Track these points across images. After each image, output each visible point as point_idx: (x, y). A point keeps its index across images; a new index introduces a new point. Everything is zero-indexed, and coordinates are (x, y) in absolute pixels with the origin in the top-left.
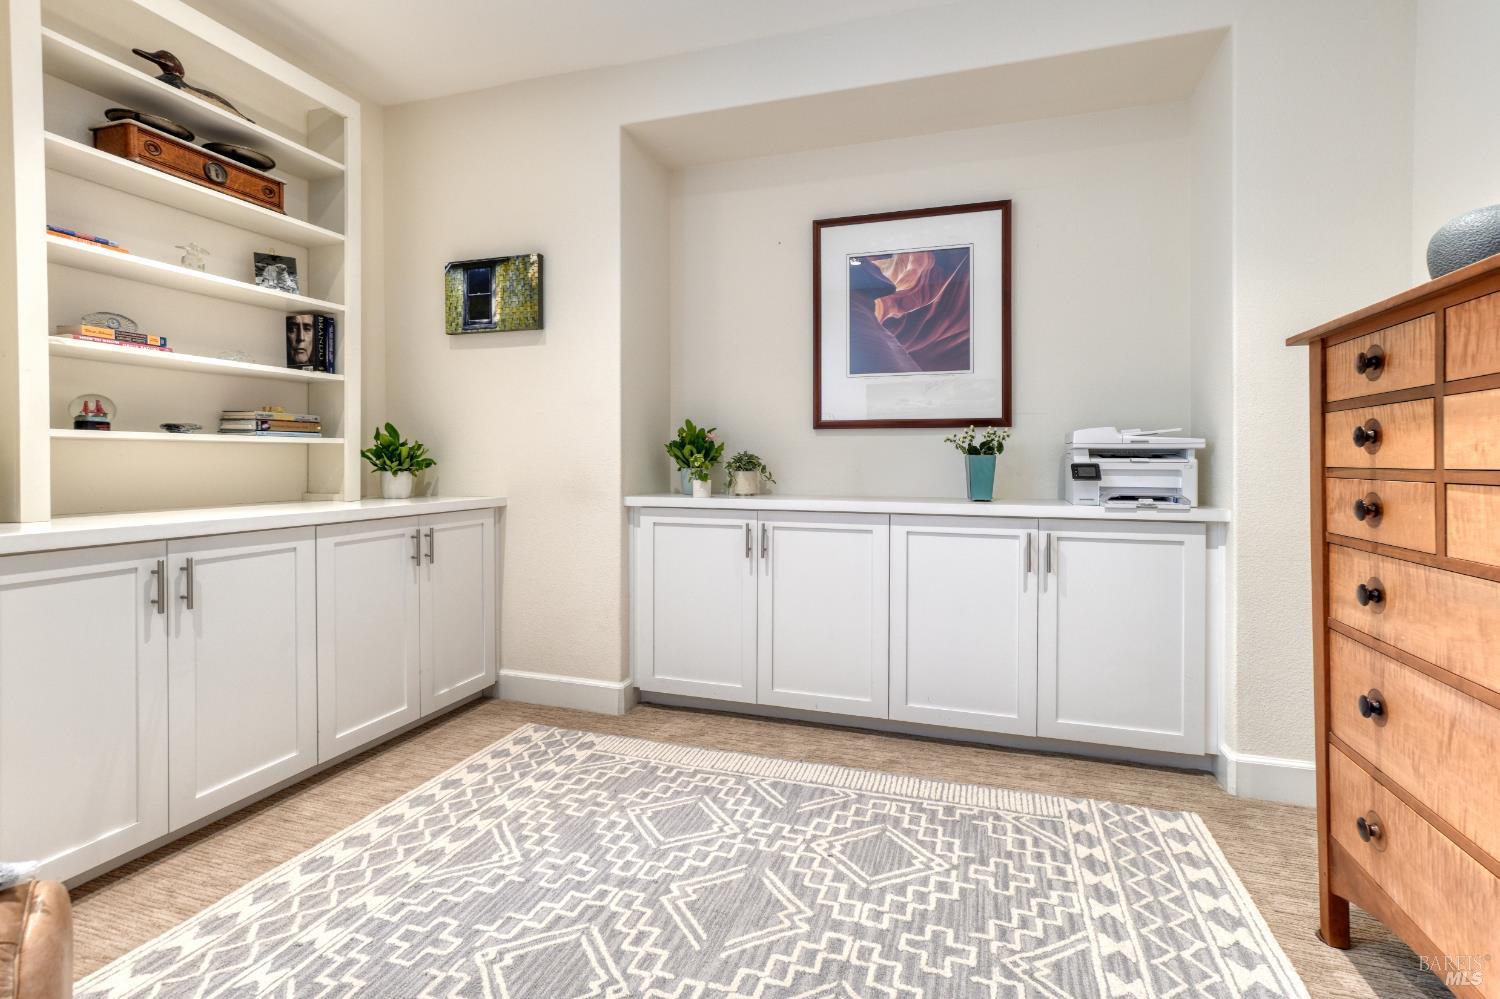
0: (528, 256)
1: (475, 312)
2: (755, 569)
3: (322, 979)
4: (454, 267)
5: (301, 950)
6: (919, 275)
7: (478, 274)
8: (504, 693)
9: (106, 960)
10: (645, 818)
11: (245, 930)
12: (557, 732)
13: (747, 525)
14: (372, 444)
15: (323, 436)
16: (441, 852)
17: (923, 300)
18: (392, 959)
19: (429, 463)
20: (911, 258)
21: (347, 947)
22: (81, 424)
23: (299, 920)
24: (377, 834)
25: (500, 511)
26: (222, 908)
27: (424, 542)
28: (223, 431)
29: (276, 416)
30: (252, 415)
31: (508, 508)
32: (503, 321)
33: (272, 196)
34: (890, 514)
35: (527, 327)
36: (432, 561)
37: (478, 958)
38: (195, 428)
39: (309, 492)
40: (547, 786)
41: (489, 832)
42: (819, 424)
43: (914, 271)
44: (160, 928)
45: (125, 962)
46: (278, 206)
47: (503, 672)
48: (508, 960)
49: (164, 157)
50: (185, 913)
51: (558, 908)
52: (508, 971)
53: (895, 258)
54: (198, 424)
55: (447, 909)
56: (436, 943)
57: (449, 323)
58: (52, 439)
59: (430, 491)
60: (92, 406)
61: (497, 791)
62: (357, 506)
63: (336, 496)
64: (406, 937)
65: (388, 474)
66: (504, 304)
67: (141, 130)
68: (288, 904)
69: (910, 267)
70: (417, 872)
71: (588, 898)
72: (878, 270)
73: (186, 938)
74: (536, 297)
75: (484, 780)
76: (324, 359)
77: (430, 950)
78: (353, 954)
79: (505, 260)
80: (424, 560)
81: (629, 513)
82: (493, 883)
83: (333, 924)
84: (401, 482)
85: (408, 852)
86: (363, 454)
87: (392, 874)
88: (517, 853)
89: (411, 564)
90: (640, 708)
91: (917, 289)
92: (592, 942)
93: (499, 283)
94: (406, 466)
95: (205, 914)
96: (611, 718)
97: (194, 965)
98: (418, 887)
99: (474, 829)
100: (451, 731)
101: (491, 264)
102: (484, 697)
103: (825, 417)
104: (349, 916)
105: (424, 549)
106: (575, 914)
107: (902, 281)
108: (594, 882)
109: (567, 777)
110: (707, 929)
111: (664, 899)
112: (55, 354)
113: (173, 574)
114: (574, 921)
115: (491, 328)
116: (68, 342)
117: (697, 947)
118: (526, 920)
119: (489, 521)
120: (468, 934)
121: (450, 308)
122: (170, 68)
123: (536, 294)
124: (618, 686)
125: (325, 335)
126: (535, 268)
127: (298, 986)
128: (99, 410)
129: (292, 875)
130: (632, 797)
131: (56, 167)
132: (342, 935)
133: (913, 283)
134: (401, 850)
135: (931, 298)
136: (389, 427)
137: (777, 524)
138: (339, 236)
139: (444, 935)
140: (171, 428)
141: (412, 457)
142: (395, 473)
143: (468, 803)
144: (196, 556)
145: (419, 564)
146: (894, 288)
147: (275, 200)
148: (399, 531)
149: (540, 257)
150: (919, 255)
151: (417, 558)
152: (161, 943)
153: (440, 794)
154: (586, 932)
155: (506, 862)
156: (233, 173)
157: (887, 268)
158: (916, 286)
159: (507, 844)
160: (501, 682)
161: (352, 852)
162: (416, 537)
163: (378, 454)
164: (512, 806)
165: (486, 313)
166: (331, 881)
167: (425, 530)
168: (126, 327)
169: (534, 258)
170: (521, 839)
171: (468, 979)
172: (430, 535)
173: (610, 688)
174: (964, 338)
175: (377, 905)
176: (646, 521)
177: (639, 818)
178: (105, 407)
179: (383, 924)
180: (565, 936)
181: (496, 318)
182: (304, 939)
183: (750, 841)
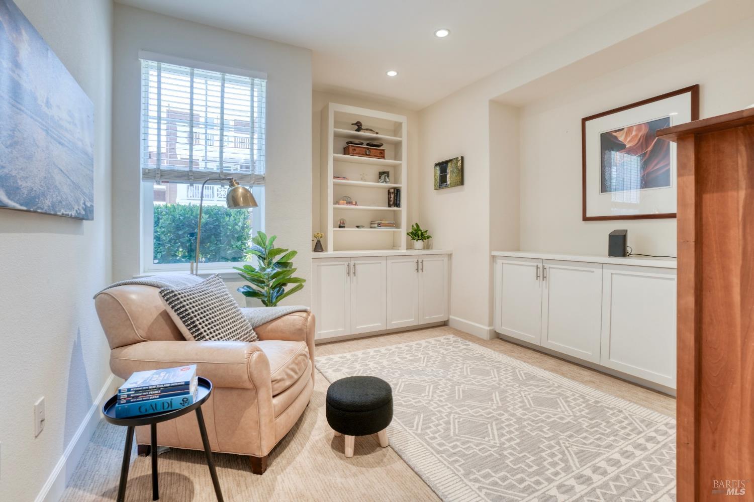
0: (458, 158)
1: (442, 181)
2: (541, 286)
3: (368, 371)
4: (437, 165)
5: (367, 365)
6: (639, 136)
7: (443, 166)
8: (451, 323)
9: (335, 354)
10: (468, 369)
11: (359, 358)
12: (460, 339)
13: (537, 266)
14: (411, 230)
15: (396, 228)
16: (406, 358)
17: (642, 150)
18: (383, 373)
19: (428, 237)
20: (635, 128)
21: (375, 368)
22: (340, 227)
23: (369, 360)
24: (394, 350)
25: (450, 256)
26: (356, 353)
27: (420, 264)
28: (371, 227)
29: (383, 222)
30: (376, 222)
31: (453, 255)
32: (450, 183)
33: (382, 155)
34: (603, 263)
35: (458, 185)
36: (423, 271)
37: (400, 380)
38: (363, 227)
39: (394, 246)
40: (445, 352)
41: (421, 358)
42: (585, 219)
43: (636, 135)
44: (345, 353)
45: (338, 355)
46: (383, 157)
47: (451, 317)
48: (407, 383)
49: (357, 151)
50: (350, 352)
51: (426, 378)
52: (405, 385)
53: (625, 130)
54: (364, 225)
55: (400, 369)
56: (393, 374)
57: (435, 186)
58: (334, 231)
59: (431, 247)
60: (342, 222)
61: (430, 349)
62: (405, 251)
63: (400, 248)
64: (387, 371)
65: (415, 241)
66: (451, 176)
67: (352, 146)
68: (368, 357)
69: (634, 133)
70: (397, 360)
71: (436, 379)
72: (616, 138)
73: (348, 356)
74: (460, 173)
75: (428, 346)
76: (397, 204)
77: (391, 375)
78: (375, 370)
79: (451, 160)
80: (420, 271)
81: (493, 258)
82: (414, 368)
83: (375, 363)
84: (419, 244)
85: (398, 356)
86: (408, 234)
87: (392, 358)
88: (425, 364)
89: (416, 271)
90: (496, 339)
91: (638, 145)
92: (429, 388)
93: (449, 170)
94: (420, 238)
95: (353, 353)
96: (483, 340)
97: (348, 360)
98: (396, 363)
99: (418, 356)
100: (428, 332)
101: (447, 162)
102: (445, 324)
103: (588, 215)
104: (379, 363)
105: (420, 267)
106: (430, 381)
107: (629, 141)
108: (440, 377)
109: (453, 352)
110: (463, 397)
111: (457, 387)
112: (334, 209)
113: (352, 266)
114: (428, 382)
115: (447, 186)
116: (337, 206)
117: (457, 398)
118: (416, 378)
119: (446, 259)
120: (401, 375)
121: (435, 180)
122: (359, 126)
123: (462, 171)
124: (488, 328)
125: (397, 195)
126: (460, 162)
127: (363, 371)
128: (343, 223)
129: (372, 352)
130: (469, 362)
131: (336, 160)
132: (375, 366)
133: (636, 142)
134: (397, 355)
135: (647, 148)
136: (417, 225)
137: (550, 266)
138: (400, 162)
139: (396, 374)
140: (358, 227)
141: (422, 234)
142: (417, 240)
143: (420, 350)
144: (356, 262)
145: (418, 272)
146: (625, 146)
147: (383, 156)
148: (412, 260)
149: (462, 158)
150: (639, 126)
151: (417, 270)
152: (344, 355)
153: (414, 346)
154: (430, 386)
155: (420, 365)
156: (372, 151)
157: (621, 136)
158: (638, 142)
159: (423, 362)
160: (450, 320)
161: (386, 352)
162: (417, 262)
163: (412, 233)
164: (431, 354)
165: (445, 181)
166: (379, 356)
167: (420, 261)
168: (349, 200)
169: (460, 158)
170: (427, 362)
171: (396, 382)
172: (422, 262)
173: (483, 329)
174: (667, 168)
175: (385, 363)
176: (499, 262)
177: (467, 368)
178: (345, 222)
179: (384, 367)
180: (423, 384)
181: (448, 183)
182: (368, 363)
183: (499, 384)
